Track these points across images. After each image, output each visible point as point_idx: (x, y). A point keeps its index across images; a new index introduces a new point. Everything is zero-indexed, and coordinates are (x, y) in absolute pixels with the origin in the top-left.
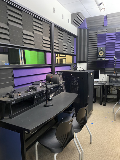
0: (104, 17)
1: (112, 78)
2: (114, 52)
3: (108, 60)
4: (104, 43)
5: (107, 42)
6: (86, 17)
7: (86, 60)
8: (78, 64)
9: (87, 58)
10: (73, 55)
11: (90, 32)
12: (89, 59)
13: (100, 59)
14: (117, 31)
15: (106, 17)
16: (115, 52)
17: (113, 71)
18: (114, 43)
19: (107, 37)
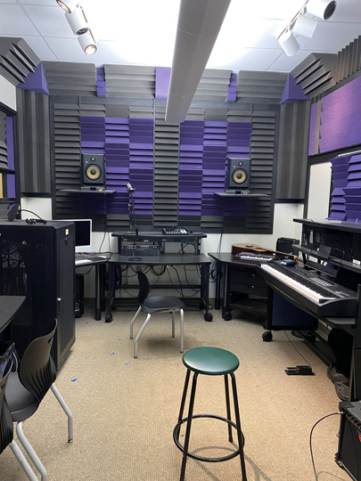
0: (96, 71)
1: (125, 243)
4: (101, 144)
5: (108, 141)
6: (42, 58)
10: (4, 172)
11: (56, 106)
12: (57, 187)
13: (89, 187)
14: (132, 116)
15: (102, 71)
16: (131, 171)
17: (127, 224)
18: (127, 146)
19: (107, 127)
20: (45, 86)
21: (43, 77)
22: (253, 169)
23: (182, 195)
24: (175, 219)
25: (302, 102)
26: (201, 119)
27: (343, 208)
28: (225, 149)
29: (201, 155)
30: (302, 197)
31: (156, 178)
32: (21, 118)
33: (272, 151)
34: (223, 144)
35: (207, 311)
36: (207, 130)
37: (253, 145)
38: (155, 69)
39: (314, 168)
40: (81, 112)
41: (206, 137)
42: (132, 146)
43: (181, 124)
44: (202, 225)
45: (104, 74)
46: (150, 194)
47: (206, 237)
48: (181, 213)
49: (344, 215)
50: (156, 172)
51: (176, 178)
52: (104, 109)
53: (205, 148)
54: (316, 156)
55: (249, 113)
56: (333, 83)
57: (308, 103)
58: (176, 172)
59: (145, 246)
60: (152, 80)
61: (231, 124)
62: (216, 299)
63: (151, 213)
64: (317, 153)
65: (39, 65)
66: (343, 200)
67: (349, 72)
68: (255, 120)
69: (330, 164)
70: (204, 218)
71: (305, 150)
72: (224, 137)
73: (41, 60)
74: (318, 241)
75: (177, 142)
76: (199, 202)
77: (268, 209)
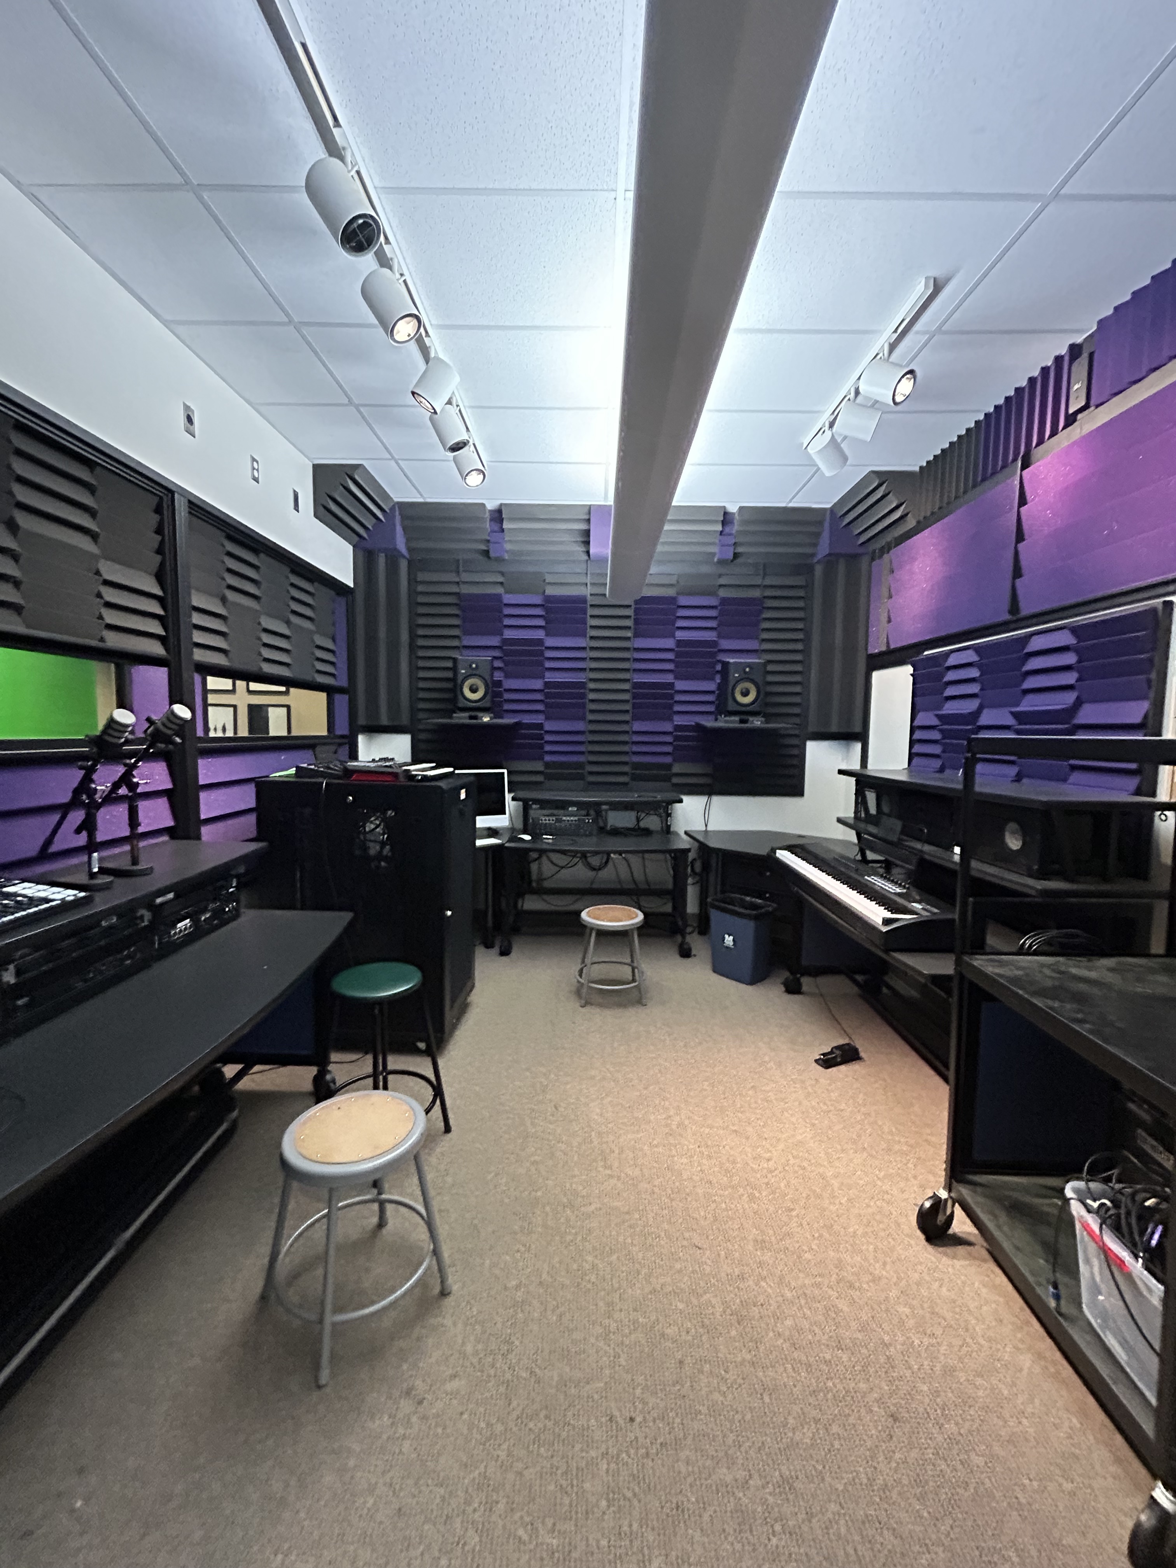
0: (487, 515)
1: (535, 812)
2: (538, 684)
3: (516, 724)
4: (495, 641)
5: (509, 634)
6: (397, 498)
7: (405, 720)
8: (361, 739)
9: (413, 711)
10: (329, 690)
11: (421, 576)
12: (421, 715)
13: (471, 718)
14: (550, 591)
15: (498, 515)
16: (547, 684)
17: (540, 778)
18: (540, 642)
19: (507, 611)
20: (401, 543)
21: (399, 529)
22: (770, 678)
23: (637, 726)
24: (626, 769)
25: (853, 558)
26: (671, 592)
27: (936, 749)
28: (714, 644)
29: (670, 656)
30: (858, 729)
31: (592, 696)
32: (360, 598)
33: (800, 646)
34: (710, 636)
35: (684, 937)
36: (681, 613)
37: (765, 636)
38: (589, 509)
39: (877, 676)
40: (462, 586)
41: (680, 623)
42: (550, 642)
43: (637, 602)
44: (675, 780)
45: (501, 521)
46: (580, 726)
47: (681, 801)
48: (636, 759)
49: (938, 763)
50: (592, 685)
51: (626, 696)
52: (501, 579)
53: (679, 643)
54: (881, 654)
55: (758, 581)
56: (911, 523)
57: (865, 561)
58: (626, 686)
59: (570, 817)
60: (583, 526)
61: (724, 601)
62: (700, 914)
63: (582, 759)
64: (884, 648)
65: (392, 509)
66: (936, 735)
67: (941, 501)
68: (768, 593)
69: (909, 669)
70: (677, 768)
71: (862, 643)
72: (713, 624)
73: (396, 500)
74: (886, 809)
75: (629, 634)
76: (669, 739)
77: (795, 752)
